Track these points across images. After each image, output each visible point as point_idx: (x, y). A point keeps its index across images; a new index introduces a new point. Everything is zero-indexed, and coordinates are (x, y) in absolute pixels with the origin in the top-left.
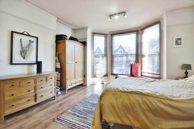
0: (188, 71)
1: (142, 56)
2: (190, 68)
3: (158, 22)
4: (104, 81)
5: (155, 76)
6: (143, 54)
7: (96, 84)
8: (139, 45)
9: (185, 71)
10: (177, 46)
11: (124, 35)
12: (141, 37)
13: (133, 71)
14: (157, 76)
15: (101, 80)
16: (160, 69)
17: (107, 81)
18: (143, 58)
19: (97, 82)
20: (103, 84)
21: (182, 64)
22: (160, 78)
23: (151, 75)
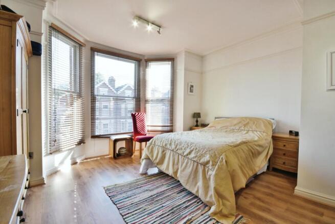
0: (199, 119)
1: (146, 101)
2: (200, 117)
3: (171, 59)
4: (75, 156)
5: (166, 129)
6: (147, 99)
7: (59, 169)
8: (140, 83)
9: (196, 119)
10: (191, 93)
11: (118, 59)
12: (144, 71)
13: (138, 125)
14: (168, 129)
15: (70, 157)
16: (172, 120)
17: (82, 155)
18: (147, 104)
19: (62, 163)
20: (74, 163)
21: (193, 113)
22: (171, 131)
23: (160, 129)
